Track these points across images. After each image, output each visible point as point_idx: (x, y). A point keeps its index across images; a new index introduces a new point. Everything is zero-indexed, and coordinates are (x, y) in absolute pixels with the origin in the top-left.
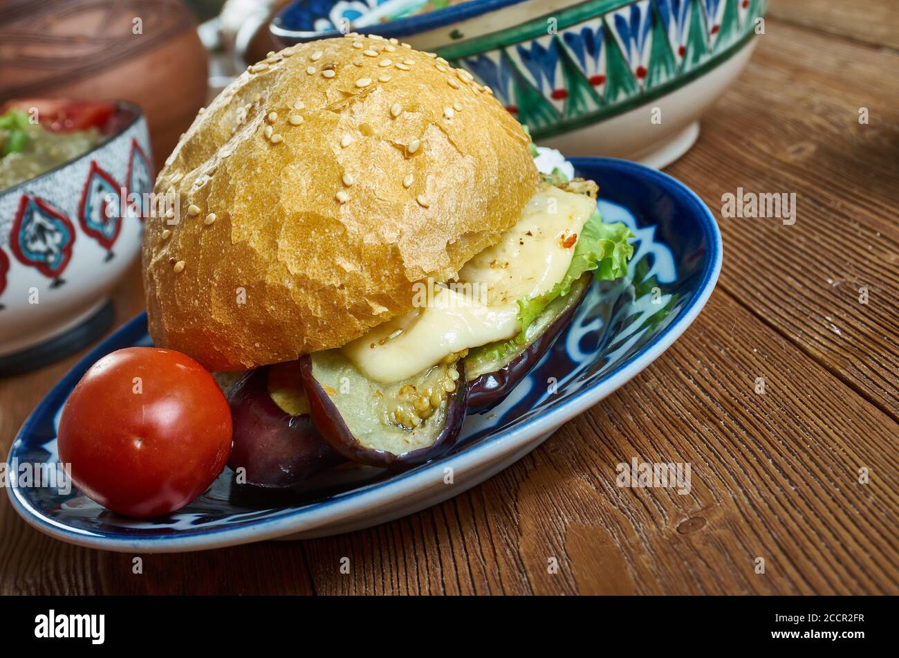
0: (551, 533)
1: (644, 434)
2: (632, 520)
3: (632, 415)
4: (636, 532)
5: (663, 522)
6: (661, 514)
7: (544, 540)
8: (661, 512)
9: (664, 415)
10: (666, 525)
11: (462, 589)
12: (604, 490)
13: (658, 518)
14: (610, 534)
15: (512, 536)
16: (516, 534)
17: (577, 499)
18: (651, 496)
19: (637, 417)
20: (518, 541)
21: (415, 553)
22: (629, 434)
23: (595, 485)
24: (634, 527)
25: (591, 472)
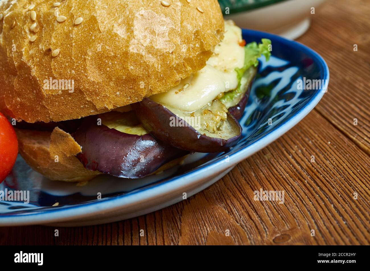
0: (199, 236)
1: (260, 184)
2: (247, 233)
3: (254, 173)
4: (248, 240)
5: (265, 235)
6: (264, 231)
7: (194, 240)
8: (265, 229)
9: (273, 174)
10: (267, 237)
12: (233, 213)
13: (262, 233)
14: (233, 239)
15: (176, 235)
16: (178, 234)
17: (216, 217)
18: (260, 220)
19: (257, 174)
20: (178, 239)
21: (118, 240)
22: (251, 183)
23: (228, 211)
24: (248, 237)
25: (227, 203)
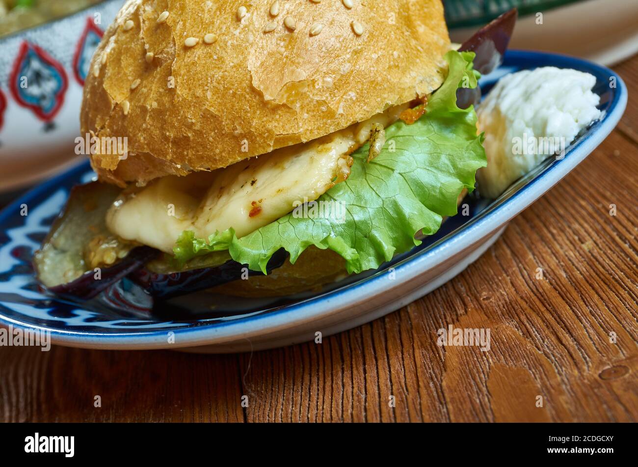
0: (475, 371)
1: (575, 289)
2: (555, 365)
3: (565, 272)
4: (558, 375)
5: (586, 368)
6: (585, 361)
7: (467, 377)
8: (585, 359)
9: (597, 274)
10: (589, 370)
11: (383, 415)
12: (531, 336)
13: (581, 364)
14: (533, 375)
15: (437, 371)
16: (441, 369)
17: (503, 342)
18: (576, 345)
19: (570, 274)
20: (442, 375)
21: (343, 380)
22: (561, 289)
23: (522, 332)
24: (556, 371)
25: (520, 319)
